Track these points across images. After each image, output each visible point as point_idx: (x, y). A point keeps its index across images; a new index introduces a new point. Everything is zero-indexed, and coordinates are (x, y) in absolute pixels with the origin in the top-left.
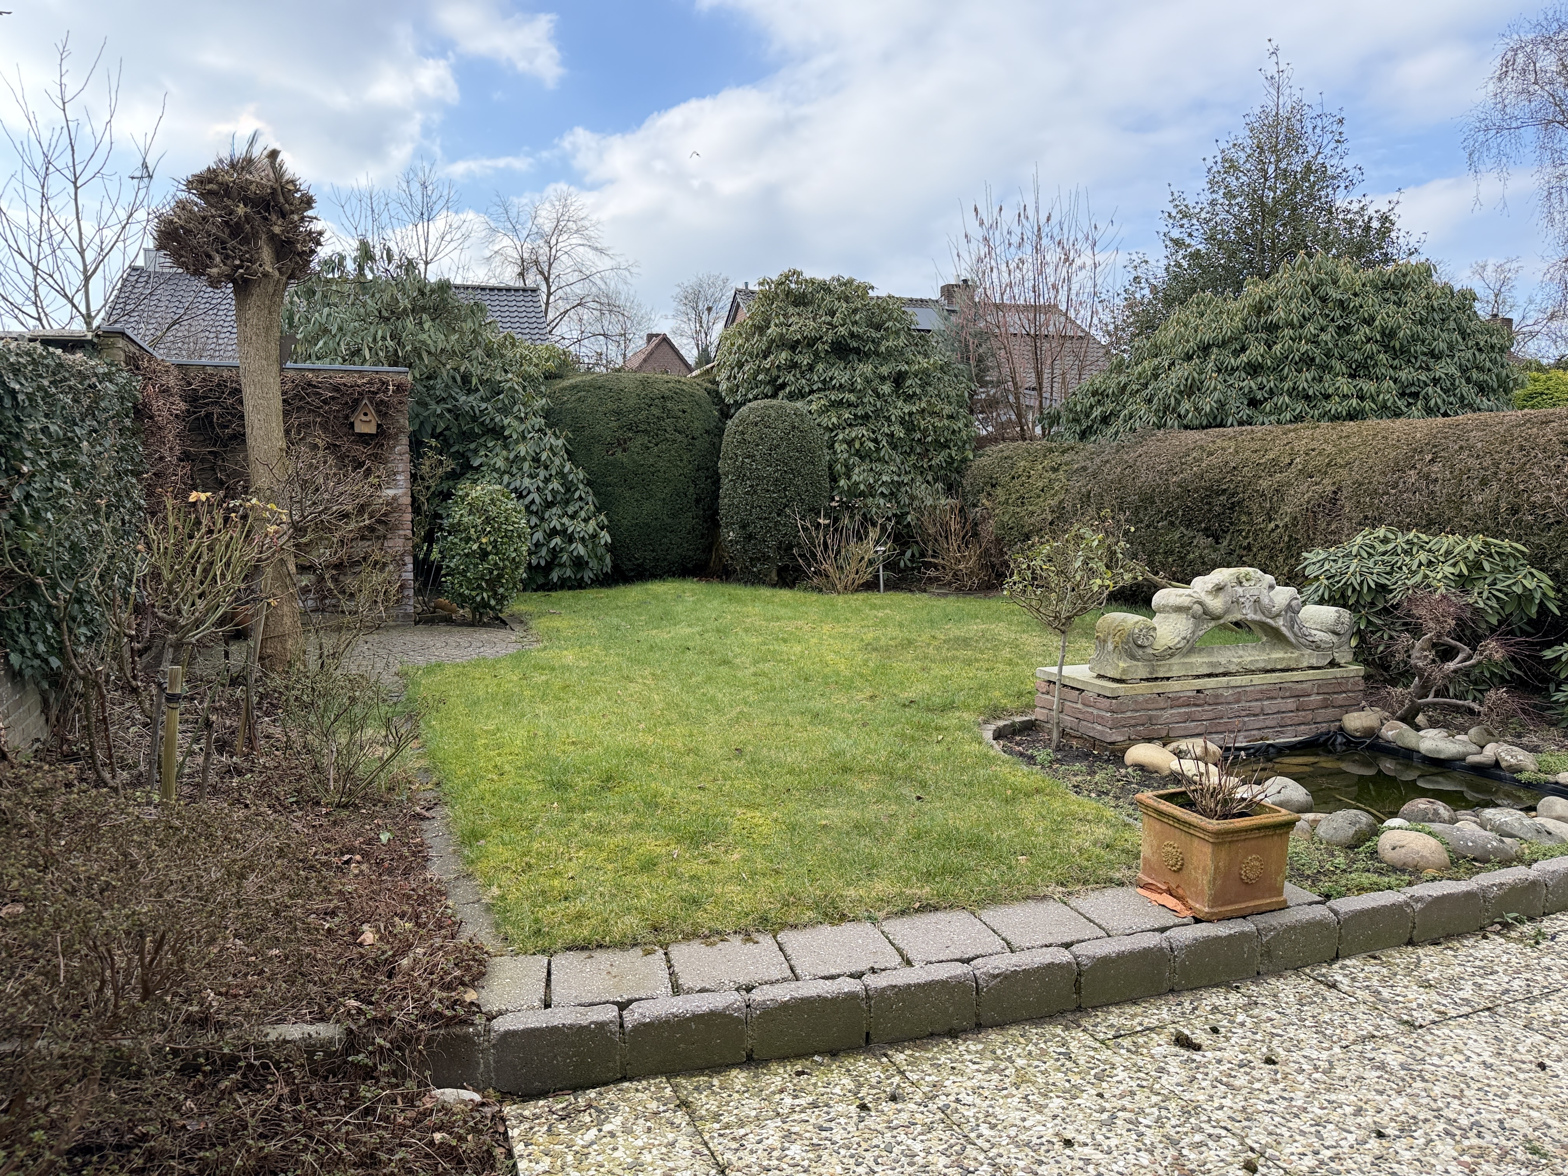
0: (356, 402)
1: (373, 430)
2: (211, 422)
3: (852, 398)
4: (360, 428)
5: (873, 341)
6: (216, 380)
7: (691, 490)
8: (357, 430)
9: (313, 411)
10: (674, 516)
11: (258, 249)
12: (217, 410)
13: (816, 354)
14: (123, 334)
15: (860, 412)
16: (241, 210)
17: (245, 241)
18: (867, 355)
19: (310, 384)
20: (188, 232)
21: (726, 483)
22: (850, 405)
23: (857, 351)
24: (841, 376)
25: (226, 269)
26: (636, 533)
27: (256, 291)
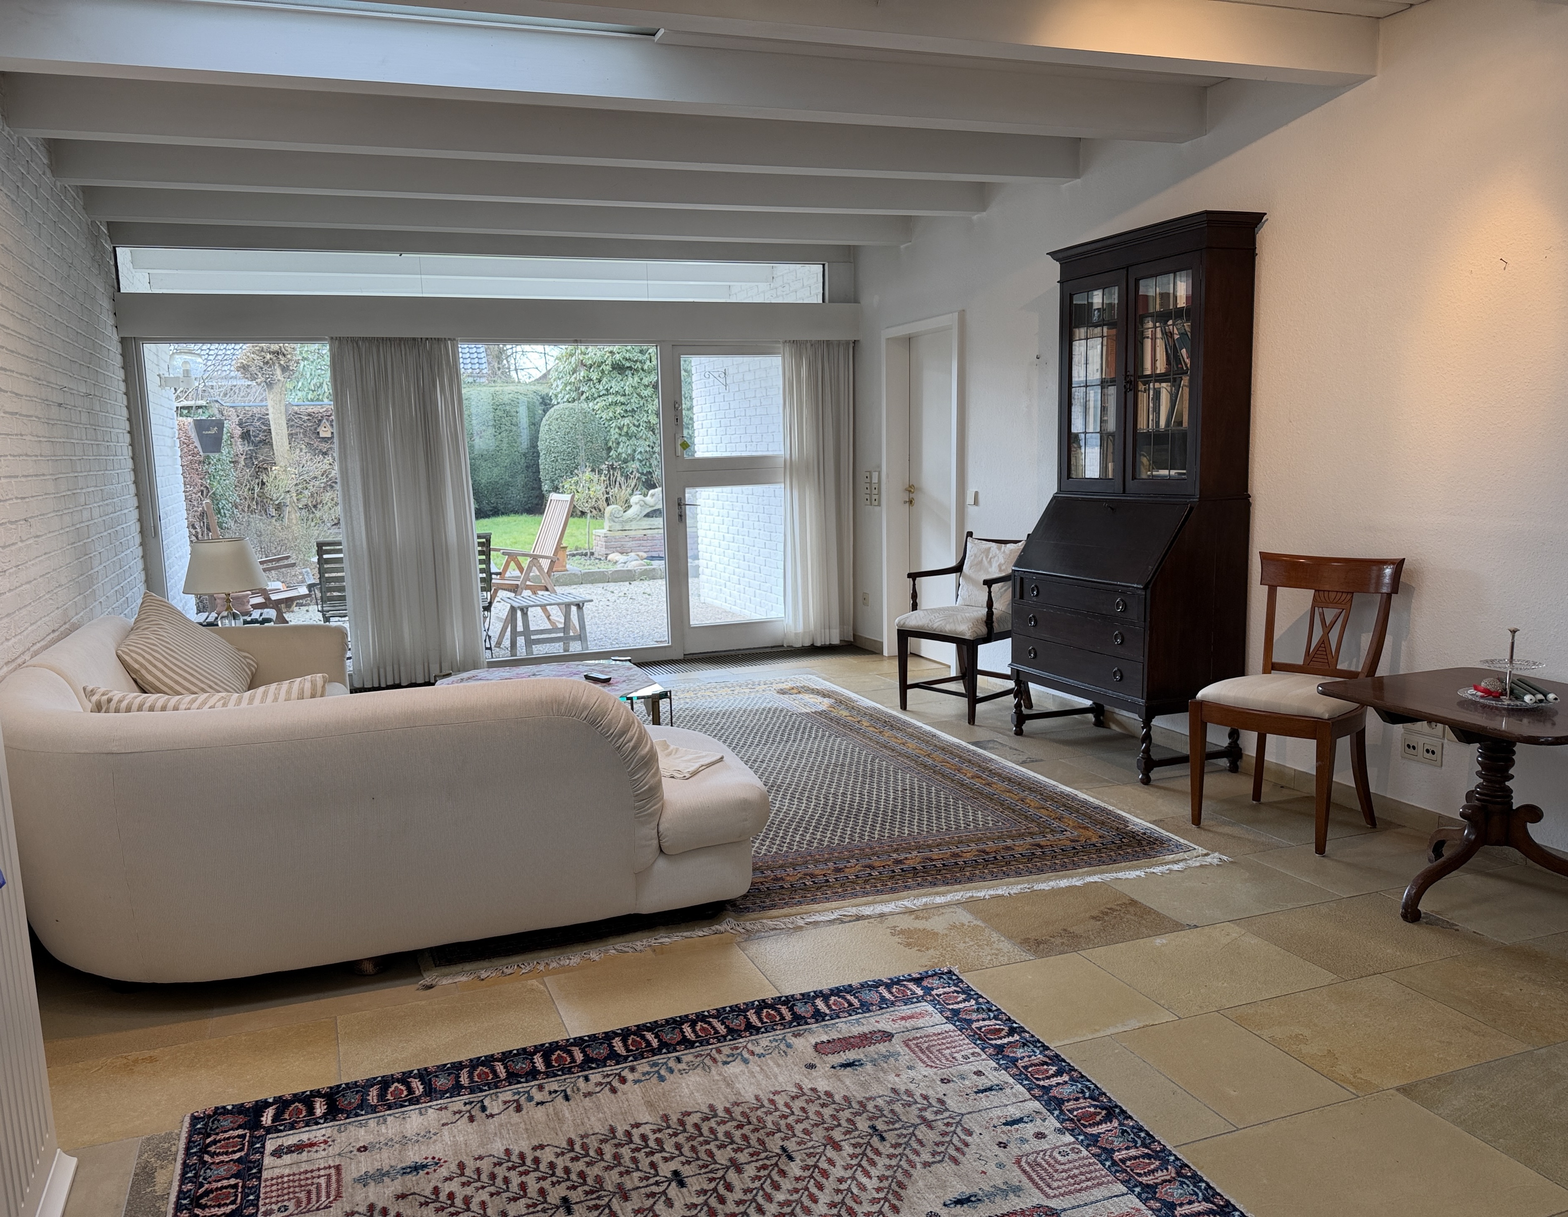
0: (320, 421)
1: (329, 435)
2: (249, 435)
3: (622, 399)
4: (322, 435)
5: (641, 362)
6: (250, 413)
7: (523, 460)
8: (321, 435)
9: (300, 426)
10: (512, 477)
11: (275, 370)
12: (252, 429)
13: (603, 371)
14: (217, 401)
15: (629, 408)
16: (268, 356)
17: (270, 367)
18: (637, 370)
19: (296, 413)
20: (248, 366)
21: (542, 456)
22: (623, 404)
23: (630, 368)
24: (615, 386)
25: (263, 379)
26: (490, 488)
27: (275, 387)
